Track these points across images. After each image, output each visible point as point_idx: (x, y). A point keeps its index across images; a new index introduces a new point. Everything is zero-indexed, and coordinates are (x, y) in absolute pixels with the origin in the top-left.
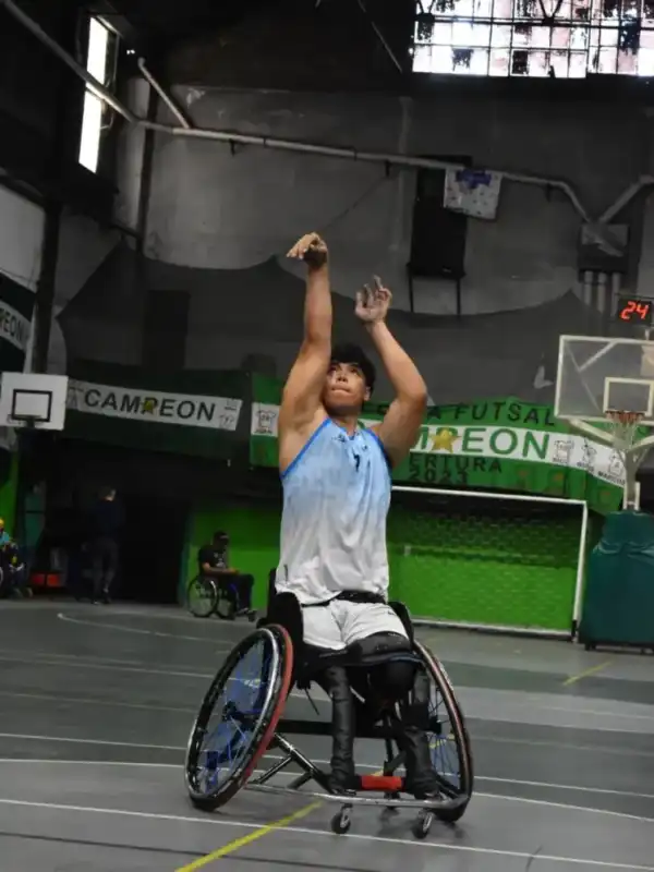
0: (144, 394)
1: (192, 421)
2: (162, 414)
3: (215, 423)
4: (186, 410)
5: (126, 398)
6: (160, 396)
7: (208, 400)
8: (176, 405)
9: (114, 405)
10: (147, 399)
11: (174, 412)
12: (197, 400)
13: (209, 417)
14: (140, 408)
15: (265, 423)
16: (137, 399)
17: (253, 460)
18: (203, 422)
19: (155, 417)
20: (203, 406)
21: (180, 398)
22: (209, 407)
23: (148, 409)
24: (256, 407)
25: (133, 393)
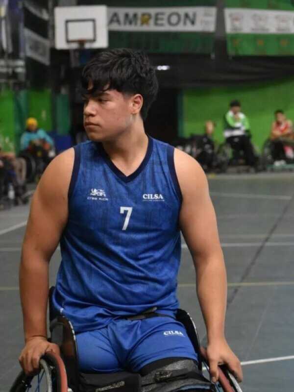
0: (140, 11)
1: (181, 28)
2: (156, 24)
3: (198, 27)
4: (174, 19)
5: (127, 15)
6: (153, 11)
7: (190, 10)
8: (165, 17)
9: (118, 21)
10: (143, 15)
11: (165, 22)
12: (182, 11)
13: (193, 23)
14: (139, 22)
15: (237, 24)
16: (135, 15)
17: (231, 51)
18: (189, 28)
19: (151, 27)
20: (187, 16)
21: (168, 11)
22: (191, 15)
23: (145, 22)
24: (228, 12)
25: (131, 11)
